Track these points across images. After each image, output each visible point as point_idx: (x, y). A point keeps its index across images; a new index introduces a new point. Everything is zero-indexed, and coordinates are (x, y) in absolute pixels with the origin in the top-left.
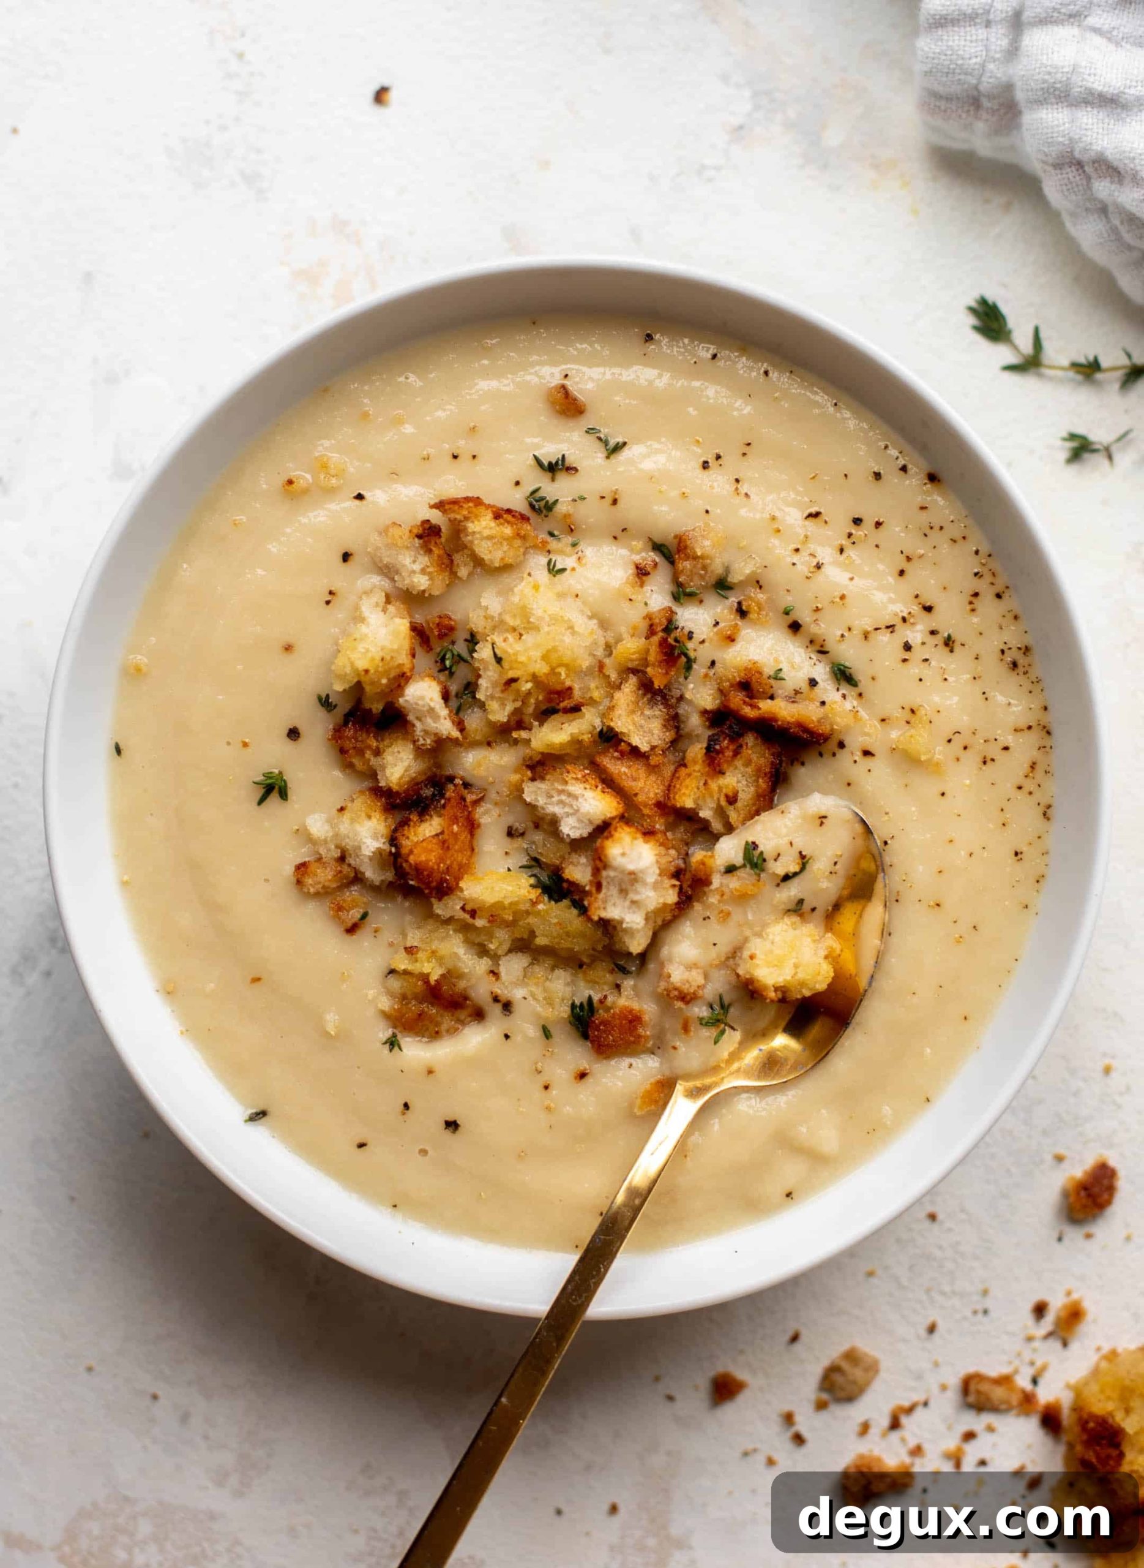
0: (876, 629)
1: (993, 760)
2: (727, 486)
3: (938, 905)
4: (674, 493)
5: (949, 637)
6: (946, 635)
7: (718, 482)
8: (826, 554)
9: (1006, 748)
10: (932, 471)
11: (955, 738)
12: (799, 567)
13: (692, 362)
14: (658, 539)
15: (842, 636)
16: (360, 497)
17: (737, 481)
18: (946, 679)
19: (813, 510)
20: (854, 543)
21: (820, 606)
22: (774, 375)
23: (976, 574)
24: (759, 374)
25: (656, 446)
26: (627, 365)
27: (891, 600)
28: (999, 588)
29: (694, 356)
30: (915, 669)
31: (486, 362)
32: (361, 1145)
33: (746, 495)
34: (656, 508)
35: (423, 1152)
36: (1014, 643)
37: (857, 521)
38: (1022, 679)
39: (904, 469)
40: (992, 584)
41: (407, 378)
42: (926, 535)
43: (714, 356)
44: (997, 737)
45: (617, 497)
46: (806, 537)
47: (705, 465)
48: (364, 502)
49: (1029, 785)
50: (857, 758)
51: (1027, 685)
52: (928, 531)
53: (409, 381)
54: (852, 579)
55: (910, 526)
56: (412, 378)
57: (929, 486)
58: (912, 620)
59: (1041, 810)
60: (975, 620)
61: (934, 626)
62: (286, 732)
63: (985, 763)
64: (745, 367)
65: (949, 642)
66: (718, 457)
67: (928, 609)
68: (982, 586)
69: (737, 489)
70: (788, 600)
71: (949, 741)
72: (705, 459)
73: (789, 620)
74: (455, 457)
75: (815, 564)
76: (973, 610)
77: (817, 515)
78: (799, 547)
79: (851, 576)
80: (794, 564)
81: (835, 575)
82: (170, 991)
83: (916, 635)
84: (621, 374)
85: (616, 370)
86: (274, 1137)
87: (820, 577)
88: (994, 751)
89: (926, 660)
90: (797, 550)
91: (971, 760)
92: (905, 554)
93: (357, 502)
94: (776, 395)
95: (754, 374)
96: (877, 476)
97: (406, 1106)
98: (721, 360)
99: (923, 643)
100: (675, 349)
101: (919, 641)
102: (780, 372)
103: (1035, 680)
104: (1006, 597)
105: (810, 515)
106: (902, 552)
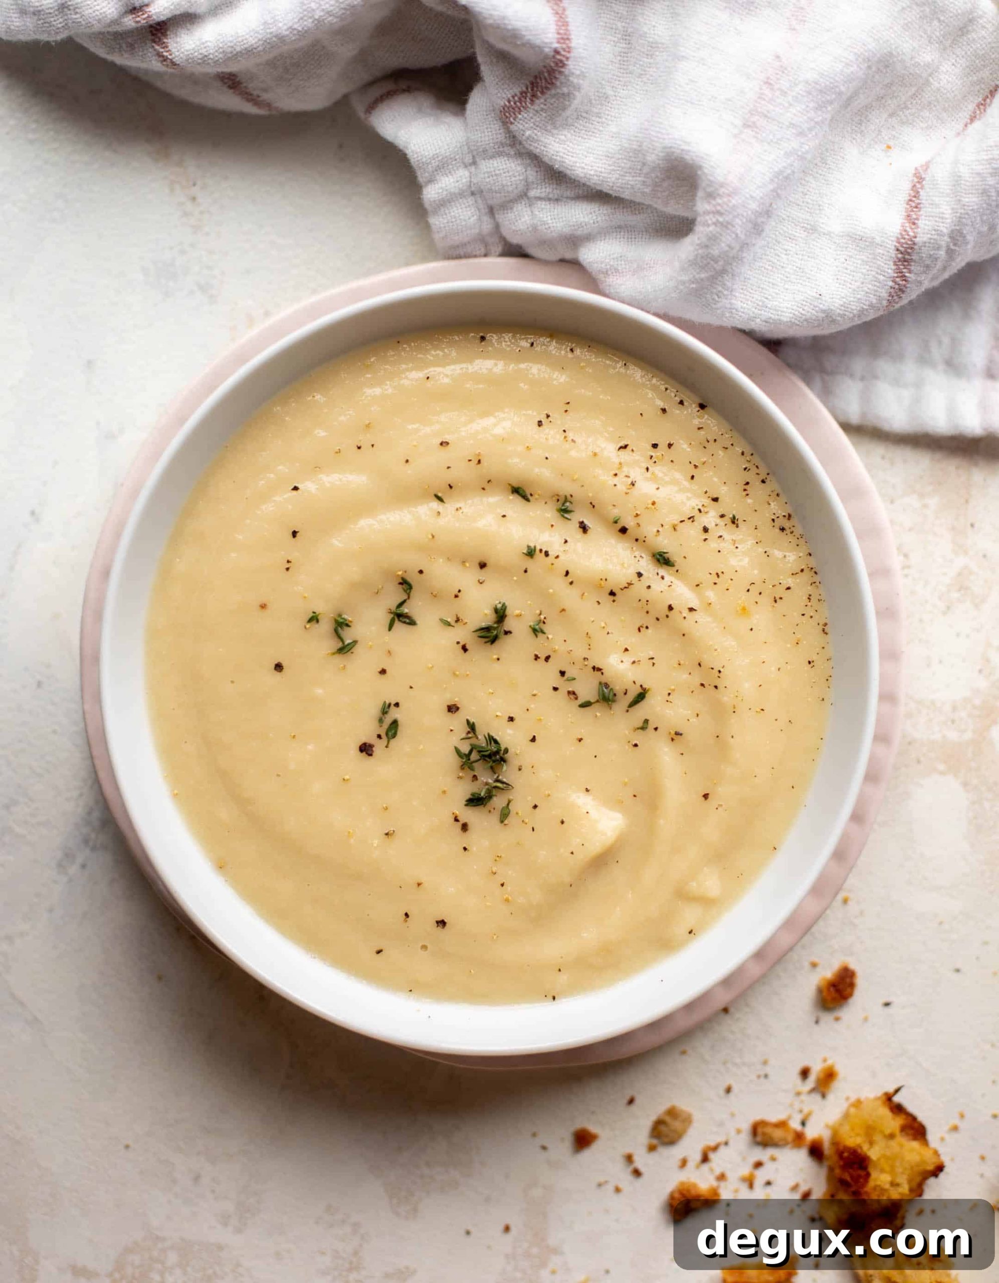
0: (682, 521)
1: (781, 598)
2: (558, 436)
3: (762, 710)
4: (520, 448)
5: (734, 517)
6: (731, 516)
7: (551, 434)
8: (637, 474)
9: (788, 588)
10: (701, 402)
11: (752, 588)
12: (619, 486)
13: (518, 350)
14: (515, 485)
15: (658, 531)
16: (296, 488)
17: (564, 431)
18: (737, 548)
19: (622, 444)
20: (655, 462)
21: (639, 513)
22: (578, 352)
23: (745, 469)
24: (567, 352)
25: (502, 415)
26: (471, 361)
27: (689, 499)
28: (762, 477)
29: (518, 346)
30: (714, 544)
31: (369, 376)
32: (379, 952)
33: (573, 440)
34: (510, 461)
35: (424, 947)
36: (781, 513)
37: (655, 446)
38: (790, 538)
39: (681, 403)
40: (758, 474)
41: (314, 397)
42: (705, 447)
43: (532, 344)
44: (781, 581)
45: (480, 458)
46: (620, 464)
47: (540, 423)
48: (299, 491)
49: (810, 612)
50: (684, 615)
51: (794, 541)
52: (706, 444)
53: (316, 398)
54: (658, 489)
55: (693, 443)
56: (318, 397)
57: (701, 411)
58: (706, 510)
59: (821, 627)
60: (749, 501)
61: (722, 512)
62: (273, 666)
63: (776, 601)
64: (554, 348)
65: (734, 521)
66: (548, 416)
67: (716, 500)
68: (750, 476)
69: (565, 437)
70: (615, 512)
71: (748, 591)
72: (539, 420)
73: (619, 526)
74: (359, 448)
75: (630, 483)
76: (747, 495)
77: (626, 447)
78: (617, 472)
79: (657, 487)
80: (615, 485)
81: (646, 488)
82: (221, 866)
83: (710, 519)
84: (467, 369)
85: (464, 365)
86: (315, 958)
87: (635, 491)
88: (780, 592)
89: (721, 537)
90: (616, 475)
91: (766, 600)
92: (693, 463)
93: (295, 492)
94: (582, 365)
95: (563, 352)
96: (664, 410)
97: (407, 915)
98: (537, 346)
99: (716, 525)
100: (503, 343)
101: (713, 524)
102: (581, 348)
103: (799, 537)
104: (768, 481)
105: (621, 448)
106: (690, 463)
